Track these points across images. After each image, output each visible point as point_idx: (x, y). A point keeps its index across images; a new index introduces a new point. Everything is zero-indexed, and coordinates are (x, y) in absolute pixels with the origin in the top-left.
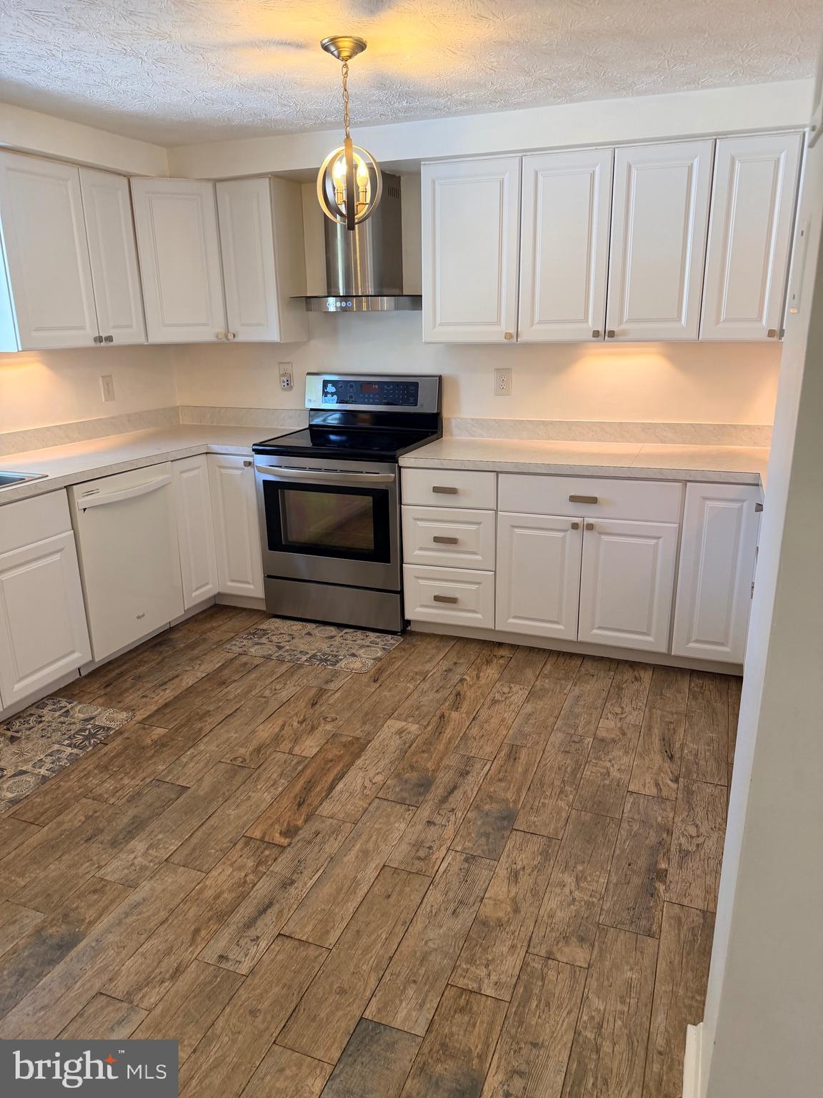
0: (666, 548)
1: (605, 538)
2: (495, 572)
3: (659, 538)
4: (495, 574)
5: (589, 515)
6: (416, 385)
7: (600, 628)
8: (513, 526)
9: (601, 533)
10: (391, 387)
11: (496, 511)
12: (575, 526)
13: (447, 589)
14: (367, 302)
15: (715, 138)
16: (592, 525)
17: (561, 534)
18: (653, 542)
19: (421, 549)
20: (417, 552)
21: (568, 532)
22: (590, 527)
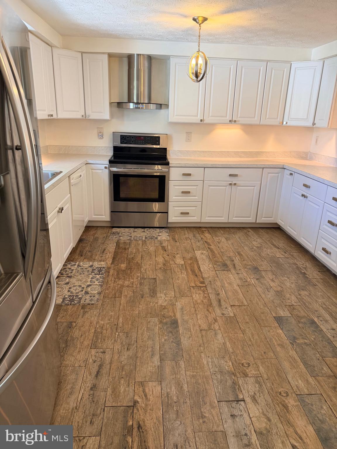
0: (257, 189)
1: (239, 188)
2: (202, 202)
3: (255, 186)
4: (202, 203)
5: (234, 180)
6: (159, 137)
7: (236, 217)
8: (209, 186)
9: (237, 186)
10: (149, 138)
11: (204, 181)
12: (230, 184)
13: (185, 210)
14: (145, 105)
15: (267, 61)
16: (236, 183)
17: (225, 187)
18: (253, 187)
19: (175, 196)
20: (174, 198)
21: (227, 187)
22: (235, 184)
